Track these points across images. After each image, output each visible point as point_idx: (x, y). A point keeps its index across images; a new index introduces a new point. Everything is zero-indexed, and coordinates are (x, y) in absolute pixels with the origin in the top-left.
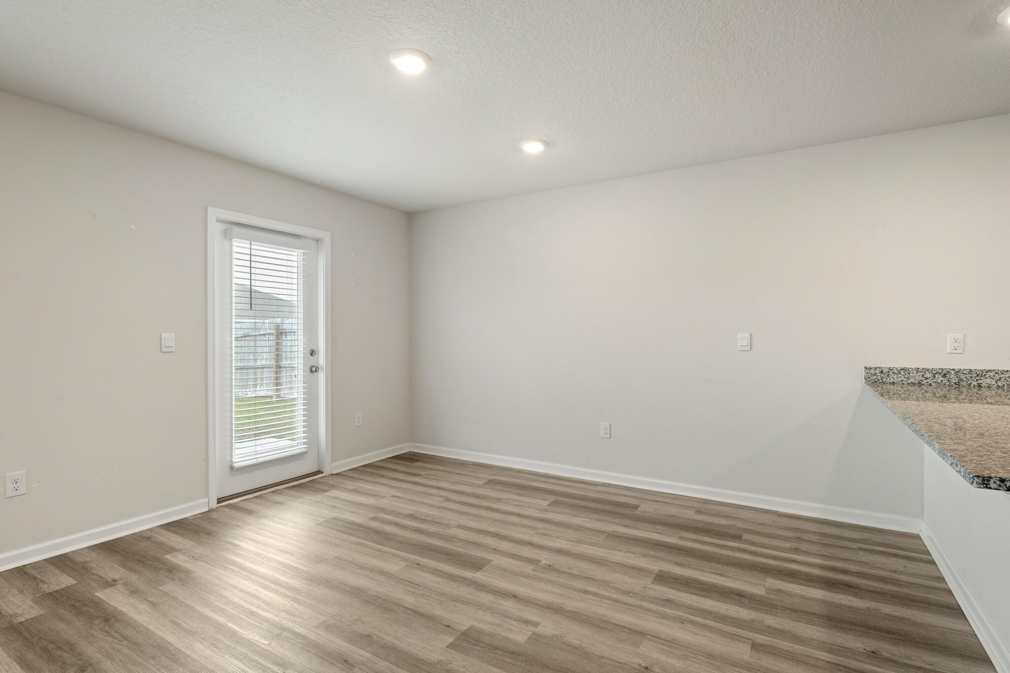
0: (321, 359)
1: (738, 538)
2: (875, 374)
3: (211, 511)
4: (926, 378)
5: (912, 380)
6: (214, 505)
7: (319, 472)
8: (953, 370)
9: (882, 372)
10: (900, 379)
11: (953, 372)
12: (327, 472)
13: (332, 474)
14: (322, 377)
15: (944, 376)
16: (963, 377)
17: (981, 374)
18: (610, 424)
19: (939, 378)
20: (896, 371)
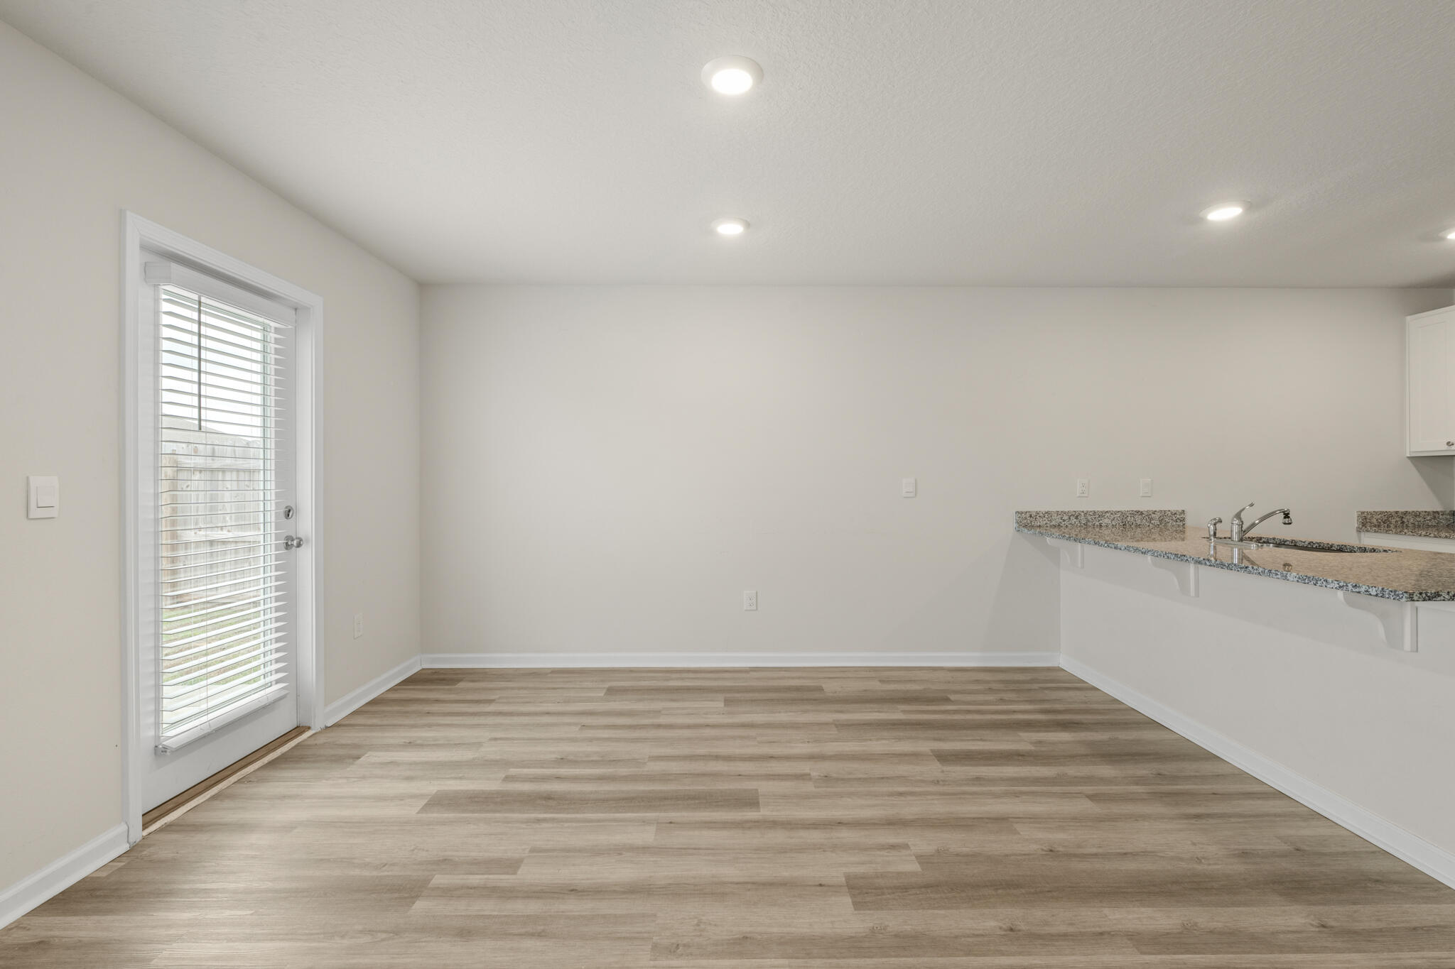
0: (306, 524)
1: (947, 700)
2: (1026, 518)
3: (134, 848)
4: (1064, 521)
5: (1053, 523)
6: (138, 834)
7: (299, 730)
8: (1083, 512)
9: (1031, 516)
10: (1045, 522)
11: (1082, 514)
12: (317, 726)
13: (327, 727)
14: (307, 558)
15: (1077, 518)
16: (1089, 518)
17: (1102, 515)
18: (757, 593)
19: (1073, 520)
20: (1041, 515)
